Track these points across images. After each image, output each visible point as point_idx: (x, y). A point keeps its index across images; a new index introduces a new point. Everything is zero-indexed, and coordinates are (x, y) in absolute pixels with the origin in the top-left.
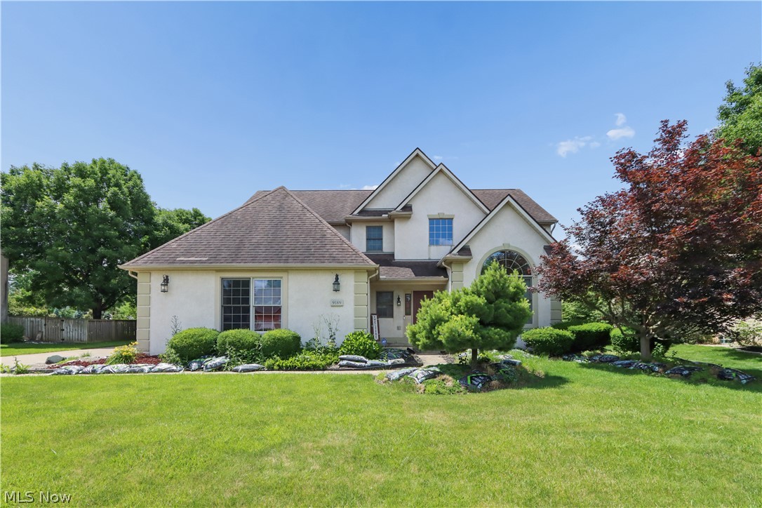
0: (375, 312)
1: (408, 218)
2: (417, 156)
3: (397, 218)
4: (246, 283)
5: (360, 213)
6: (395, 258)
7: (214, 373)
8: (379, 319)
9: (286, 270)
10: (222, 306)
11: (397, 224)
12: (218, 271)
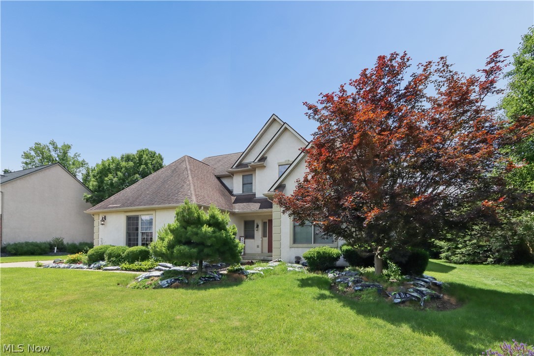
0: (243, 235)
1: (264, 167)
2: (274, 121)
3: (257, 167)
4: (137, 218)
5: (237, 167)
6: (256, 196)
7: (96, 270)
8: (246, 240)
9: (154, 210)
10: (127, 233)
11: (257, 172)
12: (126, 212)
